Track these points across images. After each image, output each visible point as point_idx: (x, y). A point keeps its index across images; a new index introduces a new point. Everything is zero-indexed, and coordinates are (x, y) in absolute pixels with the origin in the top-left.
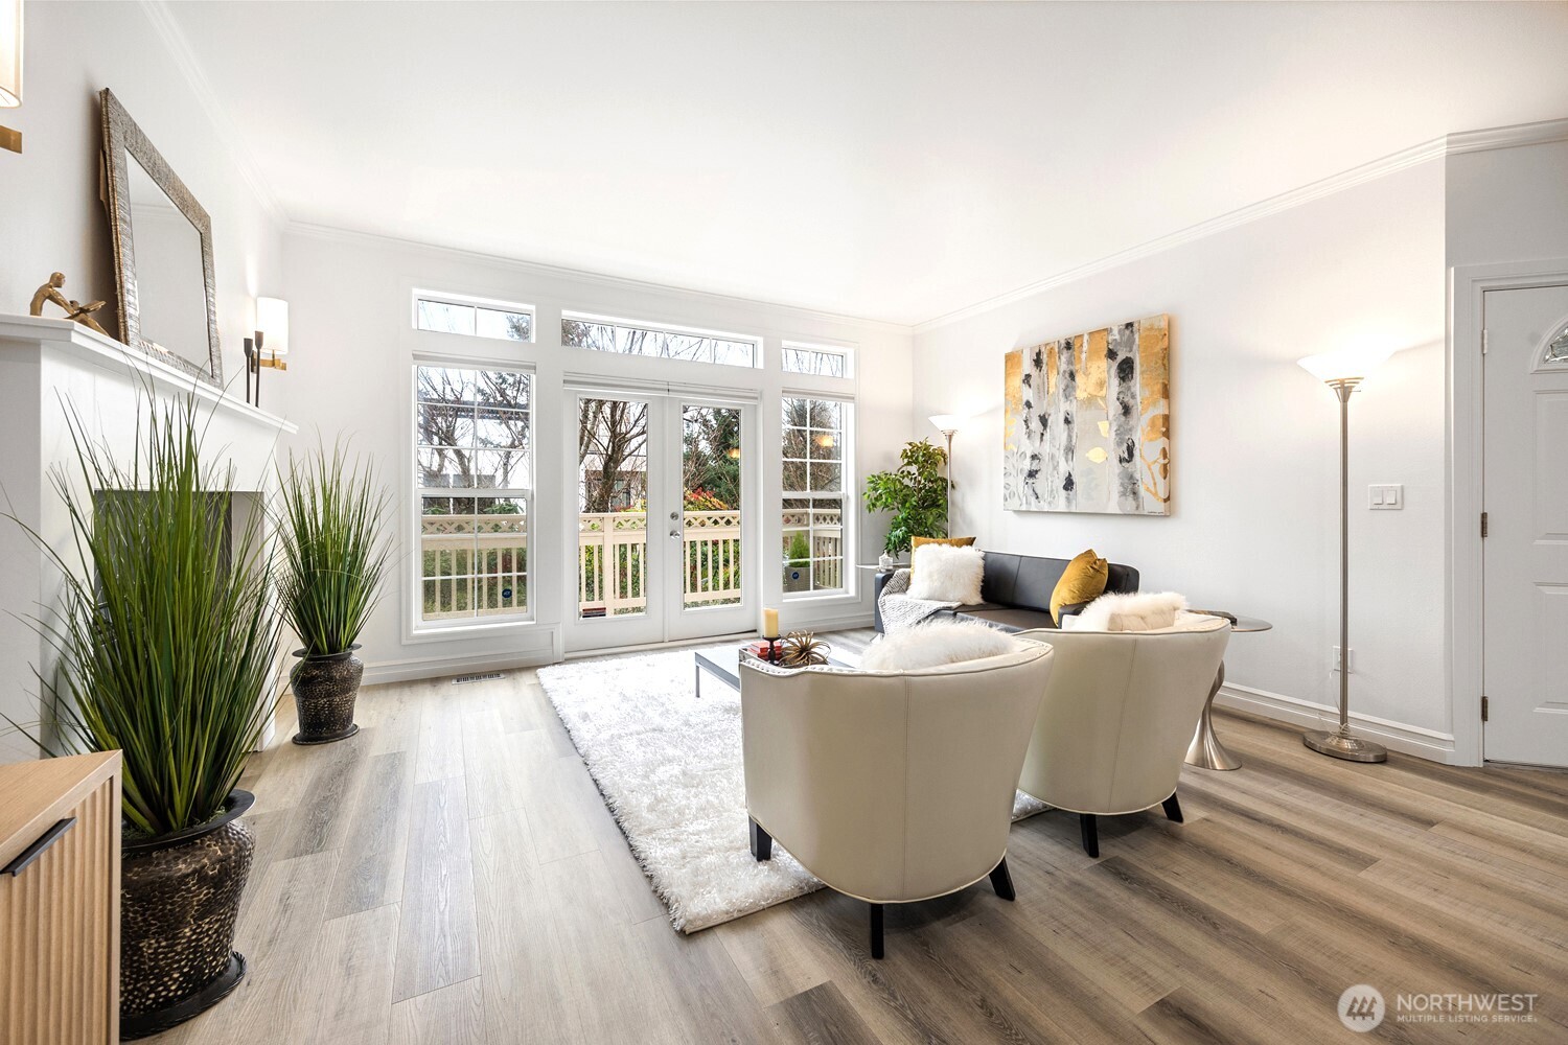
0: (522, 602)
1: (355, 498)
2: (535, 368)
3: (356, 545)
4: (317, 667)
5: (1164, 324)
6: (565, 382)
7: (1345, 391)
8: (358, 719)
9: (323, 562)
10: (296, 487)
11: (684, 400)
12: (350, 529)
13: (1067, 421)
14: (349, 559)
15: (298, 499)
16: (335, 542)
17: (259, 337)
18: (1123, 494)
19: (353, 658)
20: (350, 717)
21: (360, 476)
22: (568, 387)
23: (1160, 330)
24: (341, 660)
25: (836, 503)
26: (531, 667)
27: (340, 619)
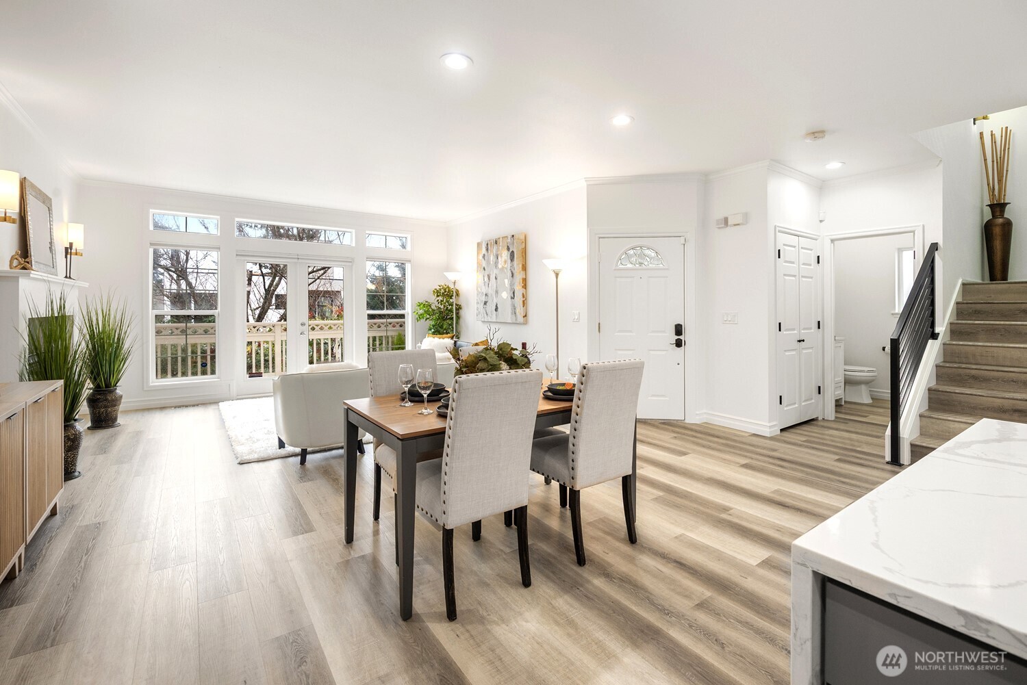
0: (213, 372)
1: (118, 318)
2: (219, 248)
3: (119, 339)
4: (100, 394)
5: (523, 237)
6: (237, 255)
7: (557, 275)
8: (120, 420)
9: (102, 346)
10: (89, 313)
11: (307, 263)
12: (115, 331)
13: (496, 278)
14: (115, 345)
15: (90, 320)
16: (109, 337)
17: (71, 244)
18: (512, 314)
19: (117, 391)
20: (116, 419)
21: (121, 307)
22: (239, 258)
23: (521, 240)
24: (113, 391)
25: (402, 316)
26: (216, 402)
27: (111, 373)
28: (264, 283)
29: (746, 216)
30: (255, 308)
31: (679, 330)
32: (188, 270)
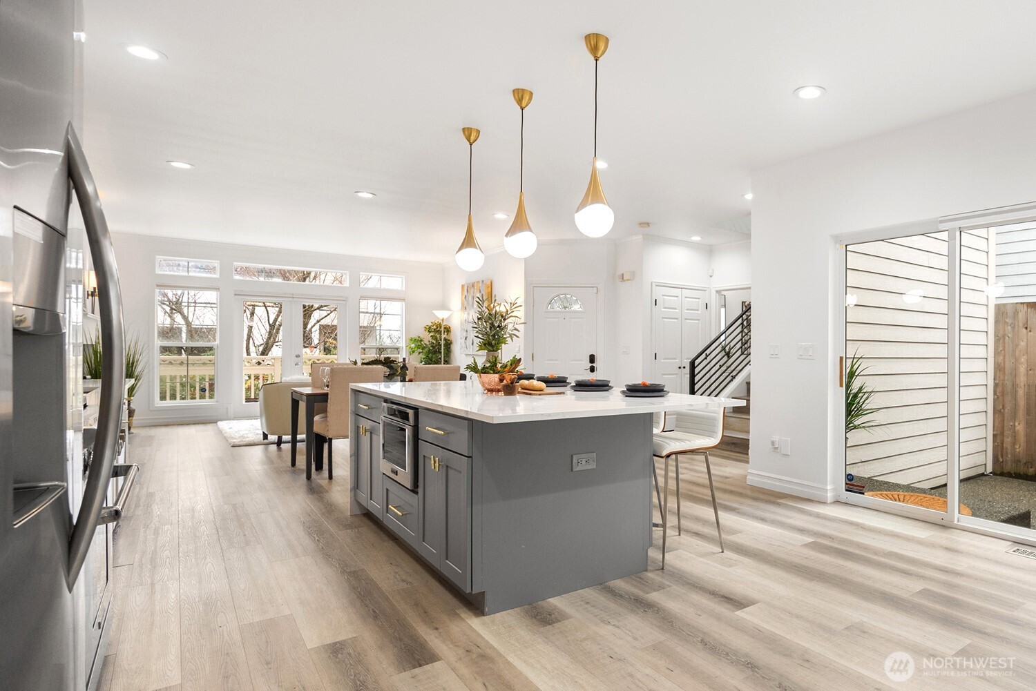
0: (211, 396)
2: (219, 289)
5: (490, 282)
6: (235, 295)
11: (301, 302)
22: (237, 297)
23: (487, 285)
28: (268, 317)
29: (633, 273)
30: (259, 344)
31: (592, 359)
32: (183, 304)
